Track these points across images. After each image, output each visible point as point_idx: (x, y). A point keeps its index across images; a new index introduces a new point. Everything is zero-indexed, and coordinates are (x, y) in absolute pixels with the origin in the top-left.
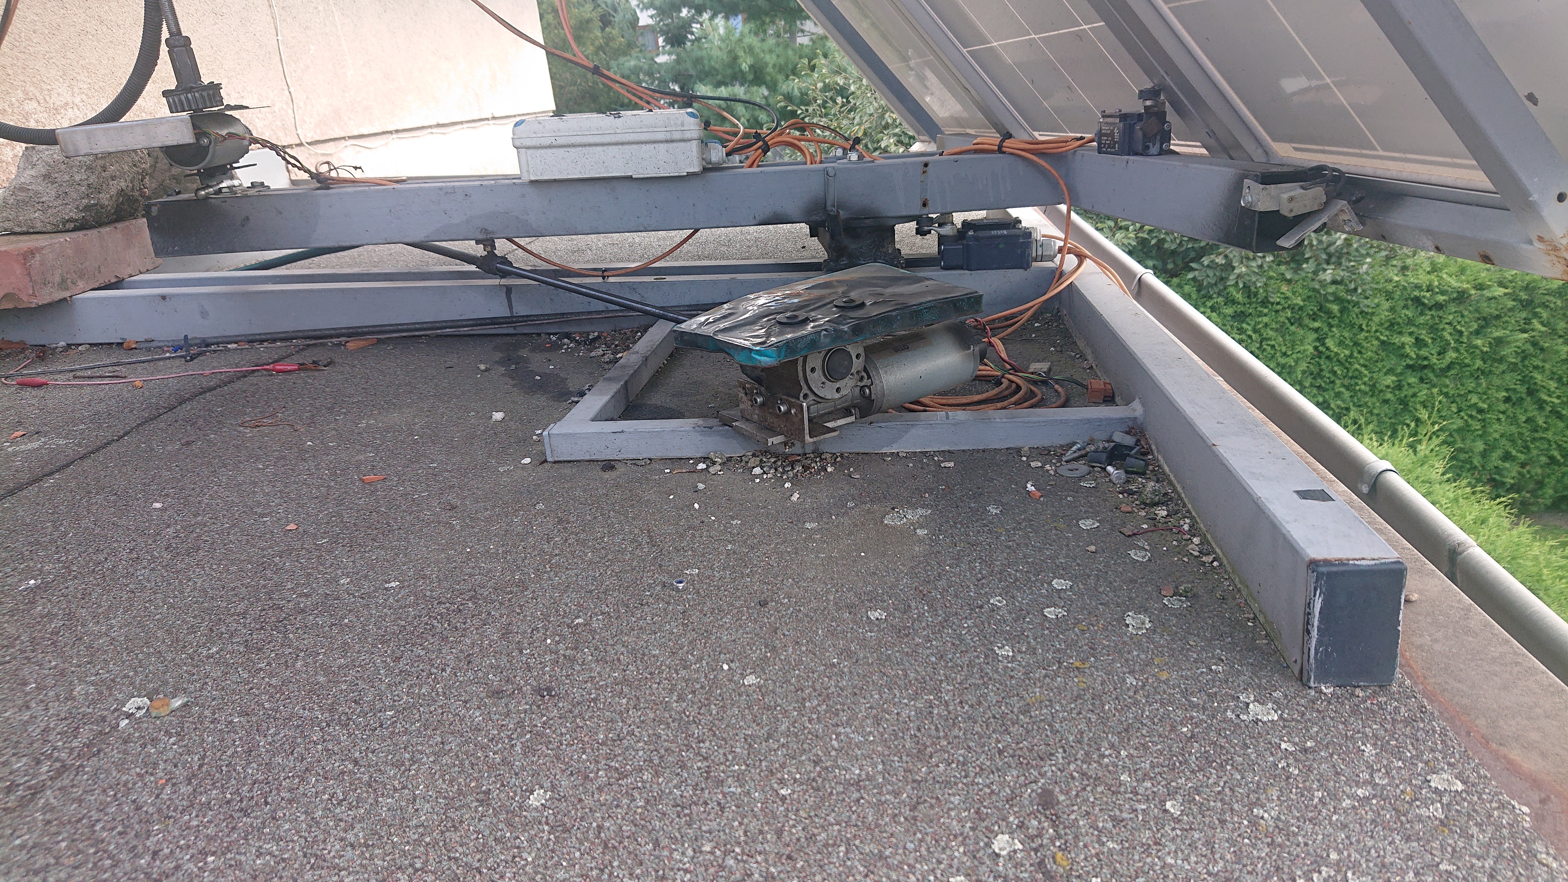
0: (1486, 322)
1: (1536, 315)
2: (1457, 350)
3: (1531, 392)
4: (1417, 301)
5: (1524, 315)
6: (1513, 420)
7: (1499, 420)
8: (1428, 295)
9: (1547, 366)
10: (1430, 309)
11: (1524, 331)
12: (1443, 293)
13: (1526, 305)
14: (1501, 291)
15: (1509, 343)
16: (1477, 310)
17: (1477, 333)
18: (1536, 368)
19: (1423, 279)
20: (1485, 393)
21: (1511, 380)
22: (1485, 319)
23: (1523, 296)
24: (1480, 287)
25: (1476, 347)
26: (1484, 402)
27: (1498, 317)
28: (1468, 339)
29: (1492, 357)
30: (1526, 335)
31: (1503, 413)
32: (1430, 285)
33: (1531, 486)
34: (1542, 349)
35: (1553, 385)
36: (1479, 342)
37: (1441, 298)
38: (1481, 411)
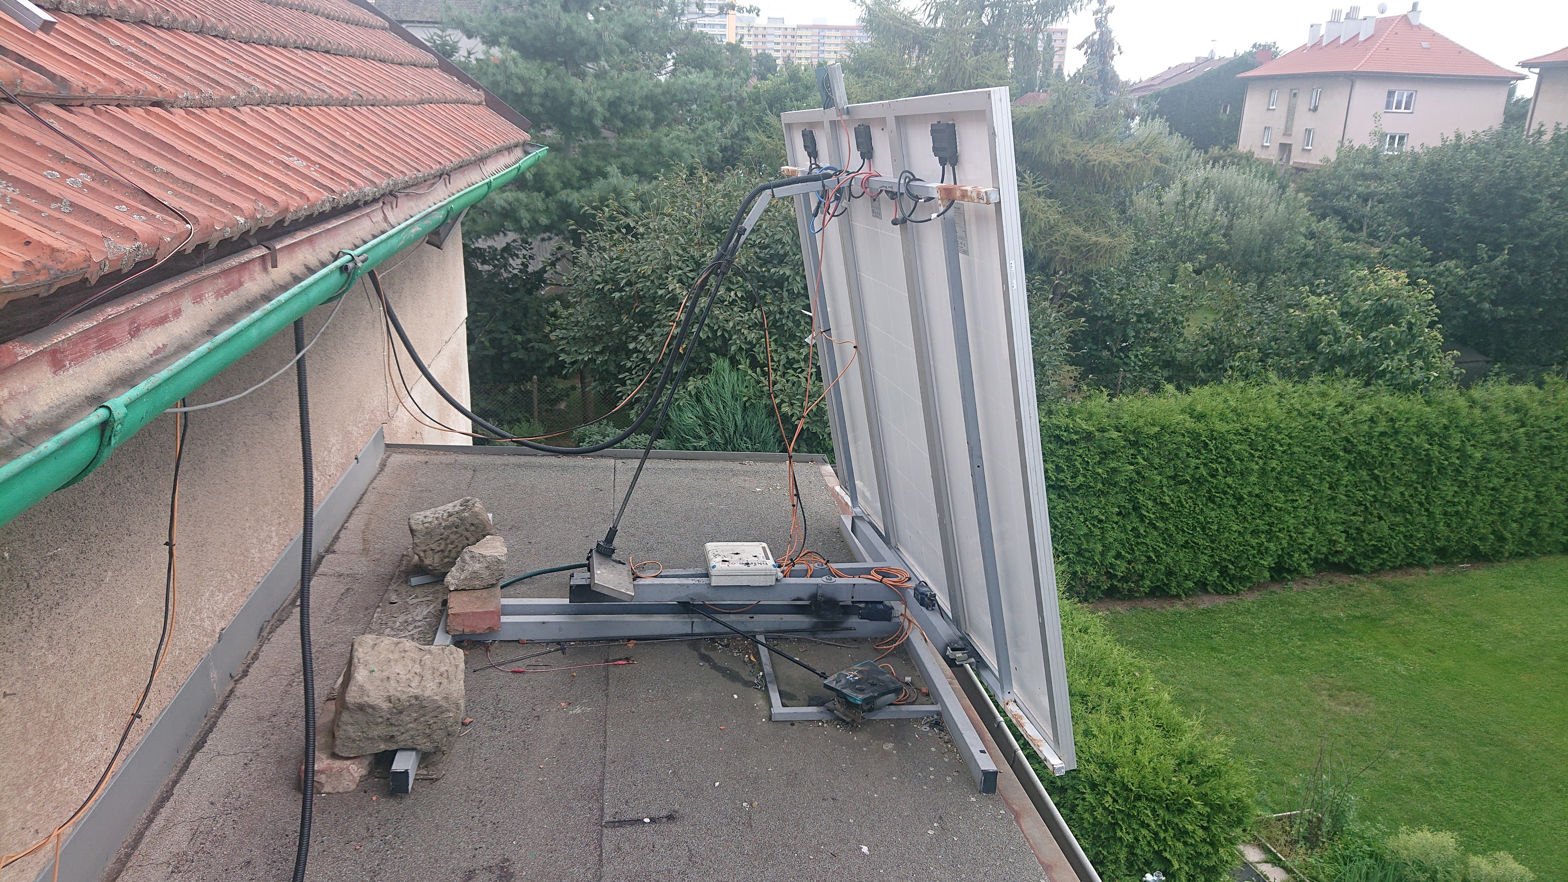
0: (1105, 455)
1: (1140, 452)
2: (1085, 476)
3: (1135, 509)
4: (1058, 438)
5: (1132, 452)
6: (1124, 529)
7: (1113, 528)
8: (1065, 434)
9: (1147, 490)
10: (1067, 444)
11: (1132, 464)
12: (1076, 433)
13: (1134, 444)
14: (1115, 434)
15: (1121, 472)
16: (1100, 447)
17: (1099, 463)
18: (1139, 491)
19: (1063, 421)
20: (1104, 508)
21: (1122, 499)
22: (1105, 453)
23: (1132, 438)
24: (1102, 430)
25: (1098, 474)
26: (1103, 514)
27: (1114, 452)
28: (1093, 467)
29: (1109, 482)
30: (1132, 467)
31: (1116, 523)
32: (1067, 426)
33: (1135, 578)
34: (1143, 477)
35: (1150, 504)
36: (1100, 471)
37: (1075, 437)
38: (1100, 521)
